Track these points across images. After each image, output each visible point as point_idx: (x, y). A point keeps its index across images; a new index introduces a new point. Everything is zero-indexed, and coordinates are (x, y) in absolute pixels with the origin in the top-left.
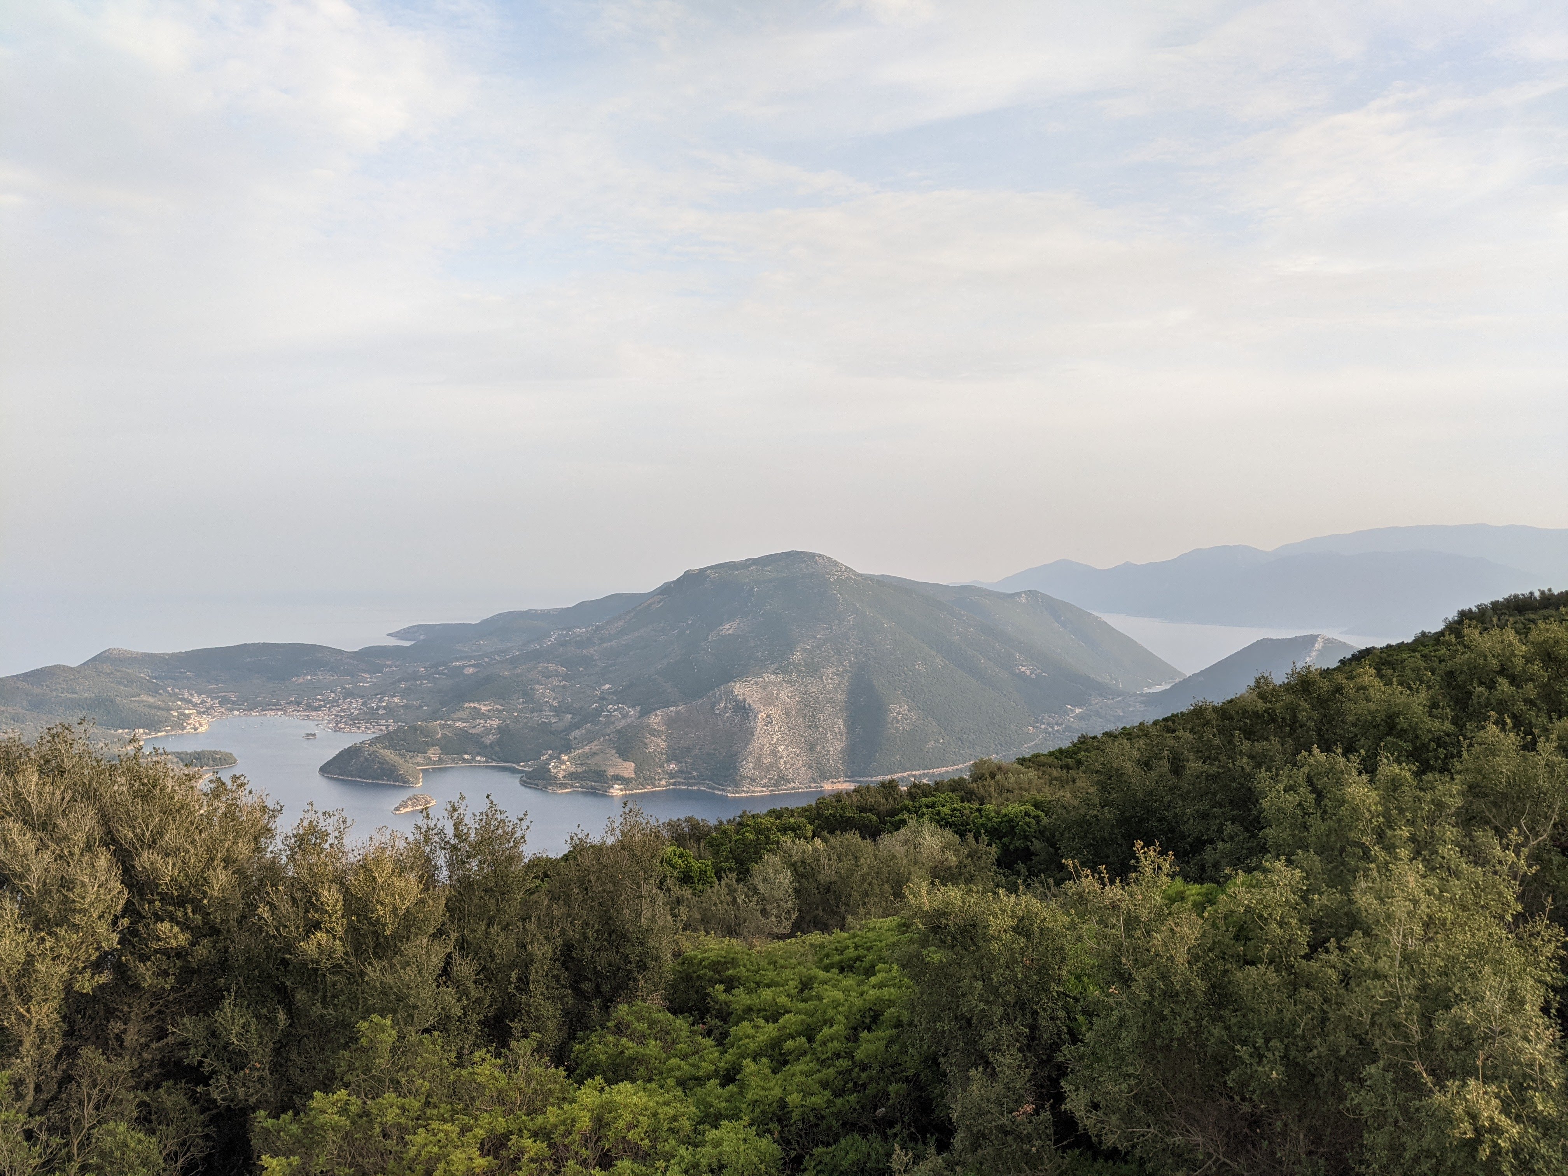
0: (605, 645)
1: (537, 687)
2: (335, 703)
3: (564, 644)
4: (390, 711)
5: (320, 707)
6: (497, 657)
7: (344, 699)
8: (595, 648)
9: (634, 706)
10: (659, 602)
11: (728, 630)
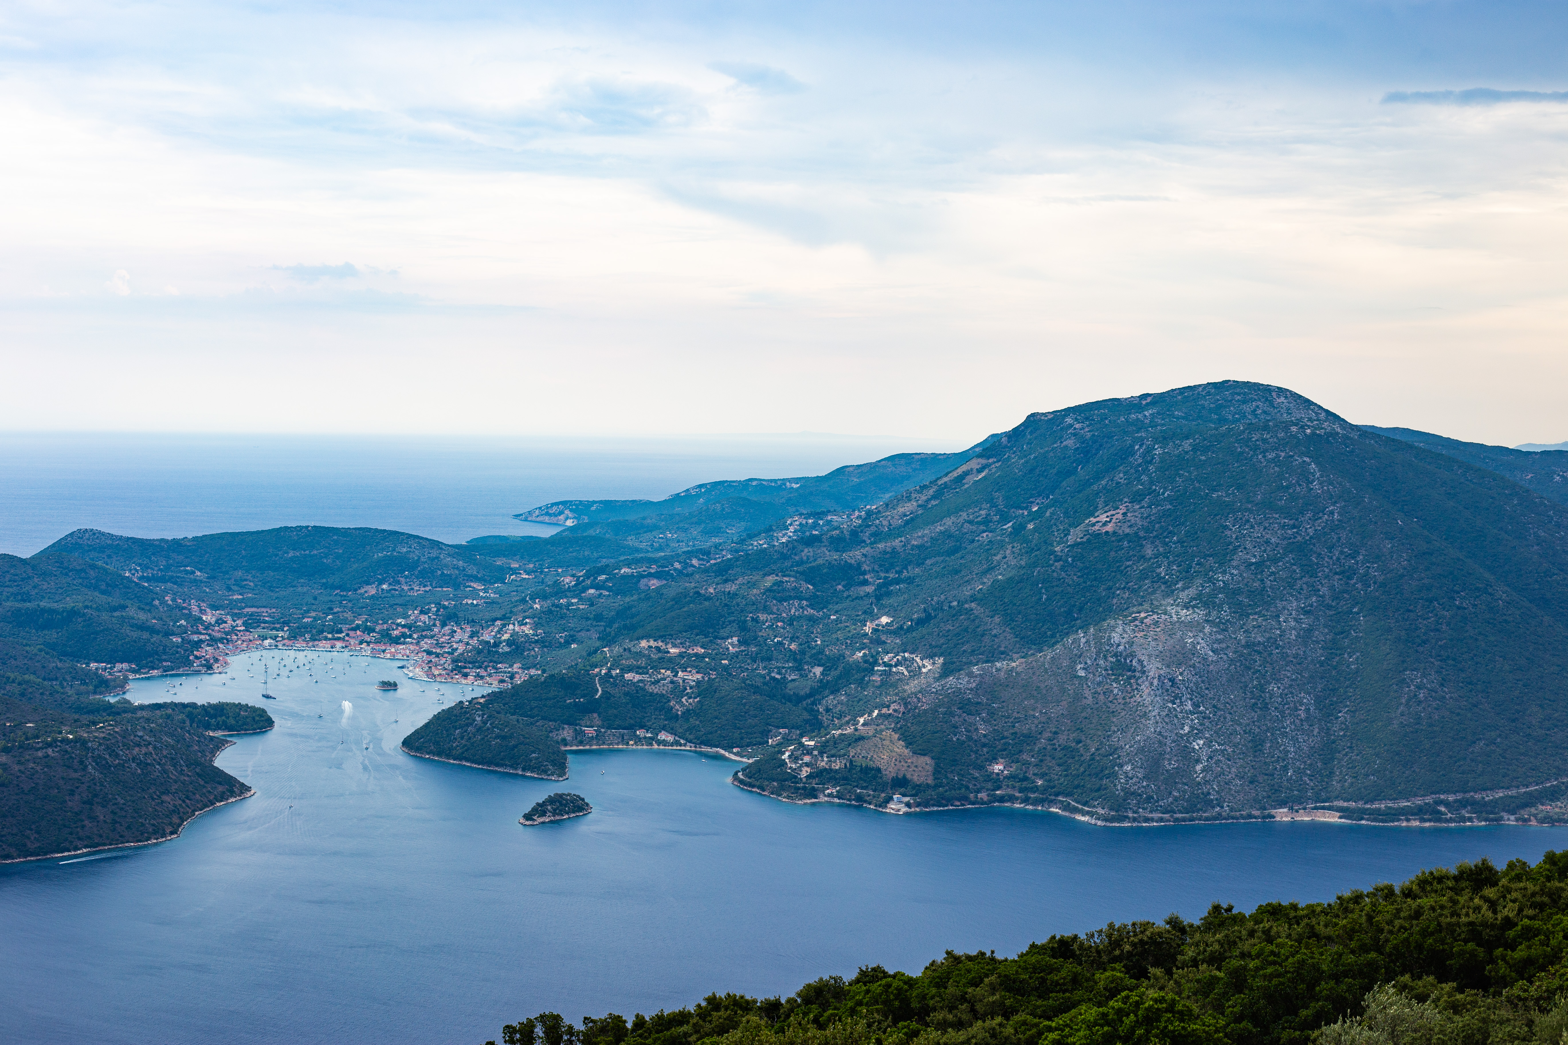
0: (881, 546)
1: (762, 617)
2: (424, 632)
3: (811, 541)
4: (517, 647)
5: (404, 636)
6: (695, 562)
7: (444, 625)
8: (864, 551)
9: (931, 656)
10: (979, 471)
11: (1105, 524)
